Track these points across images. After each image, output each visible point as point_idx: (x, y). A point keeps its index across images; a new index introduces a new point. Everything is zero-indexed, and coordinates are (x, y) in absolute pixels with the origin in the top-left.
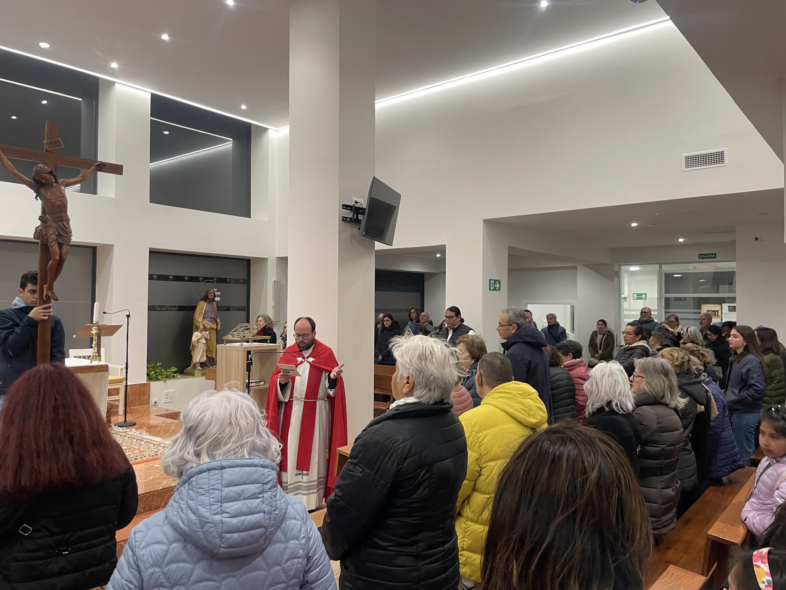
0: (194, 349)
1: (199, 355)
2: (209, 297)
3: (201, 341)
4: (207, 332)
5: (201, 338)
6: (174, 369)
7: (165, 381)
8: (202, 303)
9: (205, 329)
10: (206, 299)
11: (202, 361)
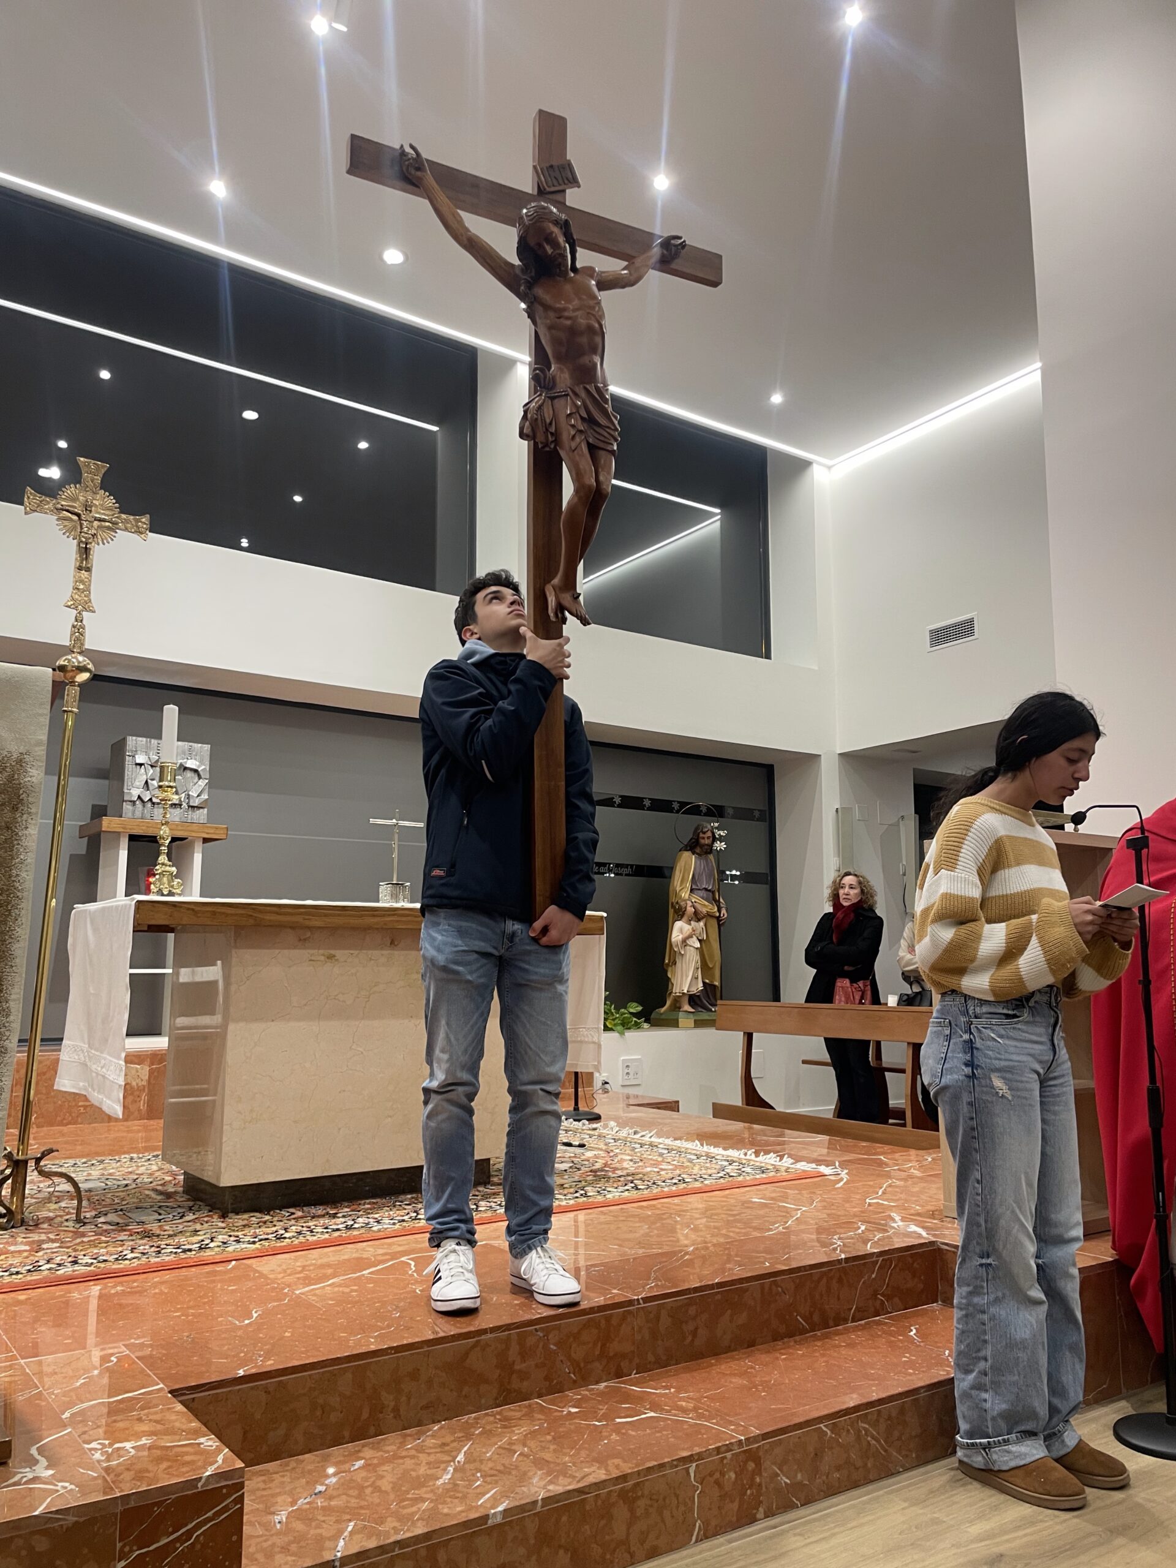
0: (675, 963)
1: (687, 976)
2: (702, 841)
3: (690, 942)
4: (702, 924)
5: (690, 936)
6: (635, 1008)
7: (622, 1034)
8: (686, 854)
9: (697, 916)
10: (694, 845)
11: (694, 991)
